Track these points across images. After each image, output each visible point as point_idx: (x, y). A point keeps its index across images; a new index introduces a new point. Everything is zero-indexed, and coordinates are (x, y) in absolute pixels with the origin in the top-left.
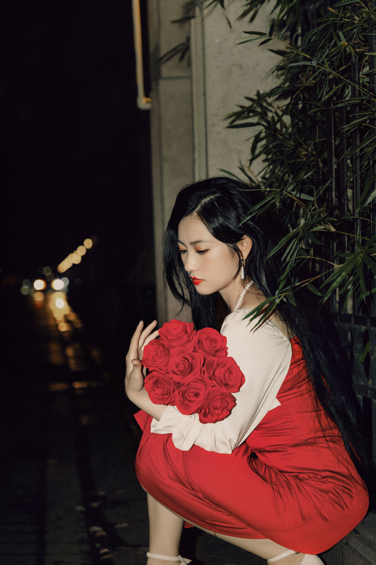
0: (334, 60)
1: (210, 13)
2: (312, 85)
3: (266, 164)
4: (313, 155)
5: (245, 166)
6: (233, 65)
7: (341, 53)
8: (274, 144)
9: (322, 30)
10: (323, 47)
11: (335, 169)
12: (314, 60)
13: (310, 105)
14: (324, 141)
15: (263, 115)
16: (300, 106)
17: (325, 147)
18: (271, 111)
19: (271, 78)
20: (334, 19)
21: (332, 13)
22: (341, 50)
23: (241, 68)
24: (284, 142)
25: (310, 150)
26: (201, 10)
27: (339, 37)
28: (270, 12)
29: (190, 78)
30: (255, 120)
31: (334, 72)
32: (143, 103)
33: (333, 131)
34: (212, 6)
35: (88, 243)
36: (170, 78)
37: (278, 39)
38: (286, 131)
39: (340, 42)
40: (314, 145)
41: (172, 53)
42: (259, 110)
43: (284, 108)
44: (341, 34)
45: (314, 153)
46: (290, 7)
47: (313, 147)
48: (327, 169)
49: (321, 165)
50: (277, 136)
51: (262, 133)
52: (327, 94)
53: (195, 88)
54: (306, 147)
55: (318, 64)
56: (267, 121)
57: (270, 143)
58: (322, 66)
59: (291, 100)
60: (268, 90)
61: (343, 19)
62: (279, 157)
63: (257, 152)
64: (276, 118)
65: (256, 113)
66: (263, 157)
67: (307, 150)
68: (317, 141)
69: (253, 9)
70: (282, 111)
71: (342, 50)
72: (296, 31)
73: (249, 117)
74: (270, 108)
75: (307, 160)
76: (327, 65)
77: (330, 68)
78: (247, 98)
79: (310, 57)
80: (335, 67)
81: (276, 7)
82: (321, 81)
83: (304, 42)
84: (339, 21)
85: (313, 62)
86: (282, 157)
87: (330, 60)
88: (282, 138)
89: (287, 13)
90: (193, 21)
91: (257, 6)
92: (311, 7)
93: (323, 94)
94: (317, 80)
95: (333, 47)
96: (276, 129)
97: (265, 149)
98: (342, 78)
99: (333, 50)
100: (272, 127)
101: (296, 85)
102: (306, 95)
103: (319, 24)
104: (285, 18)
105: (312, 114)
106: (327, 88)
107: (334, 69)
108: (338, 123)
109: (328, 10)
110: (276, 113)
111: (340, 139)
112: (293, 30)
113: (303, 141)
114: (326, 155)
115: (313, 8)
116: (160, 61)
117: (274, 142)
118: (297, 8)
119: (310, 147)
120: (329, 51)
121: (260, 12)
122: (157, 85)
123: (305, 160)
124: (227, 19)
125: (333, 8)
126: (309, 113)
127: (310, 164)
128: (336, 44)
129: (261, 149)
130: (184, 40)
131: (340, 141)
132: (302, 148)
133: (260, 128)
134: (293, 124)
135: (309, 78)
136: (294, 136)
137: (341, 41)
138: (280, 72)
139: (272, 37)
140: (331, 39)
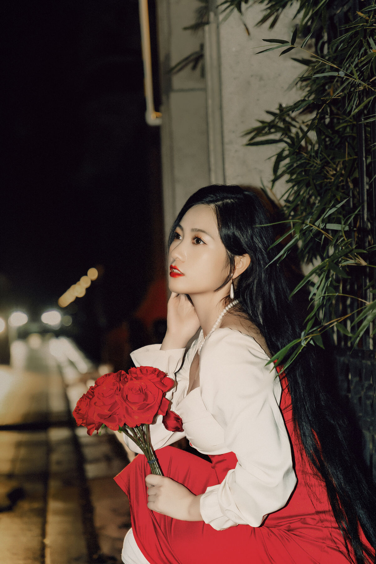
0: (364, 69)
1: (225, 19)
2: (340, 97)
3: (290, 185)
4: (342, 175)
5: (267, 187)
6: (252, 76)
7: (372, 62)
8: (299, 163)
9: (351, 37)
10: (351, 56)
11: (367, 190)
12: (342, 70)
13: (338, 119)
14: (355, 160)
15: (286, 131)
16: (327, 121)
17: (356, 165)
18: (295, 126)
19: (294, 89)
20: (363, 25)
21: (362, 18)
22: (371, 59)
23: (261, 79)
24: (309, 160)
25: (338, 169)
26: (216, 15)
27: (369, 44)
28: (292, 17)
29: (205, 90)
30: (277, 136)
31: (364, 83)
32: (152, 118)
33: (364, 148)
34: (228, 10)
35: (93, 274)
36: (182, 90)
37: (301, 47)
38: (311, 149)
39: (371, 50)
40: (343, 164)
41: (184, 63)
42: (281, 125)
43: (309, 123)
44: (371, 41)
45: (343, 172)
46: (314, 12)
47: (342, 166)
48: (358, 190)
49: (351, 185)
50: (302, 154)
51: (285, 150)
52: (357, 107)
53: (210, 102)
54: (335, 166)
55: (346, 75)
56: (290, 137)
57: (294, 162)
58: (351, 77)
59: (317, 114)
60: (291, 103)
61: (374, 24)
62: (304, 178)
63: (280, 172)
64: (301, 135)
65: (278, 129)
66: (286, 177)
67: (336, 170)
68: (347, 159)
69: (273, 14)
70: (307, 126)
71: (373, 59)
72: (322, 37)
73: (270, 133)
74: (294, 123)
75: (335, 180)
76: (356, 75)
77: (359, 79)
78: (268, 112)
79: (337, 67)
80: (366, 78)
81: (299, 12)
82: (350, 94)
83: (330, 50)
84: (369, 26)
85: (340, 73)
86: (307, 177)
87: (359, 70)
88: (307, 156)
89: (312, 18)
90: (207, 28)
91: (278, 10)
92: (338, 11)
93: (352, 107)
94: (346, 92)
95: (362, 56)
96: (301, 146)
97: (288, 168)
98: (373, 89)
99: (363, 59)
100: (296, 144)
101: (322, 98)
102: (333, 108)
103: (347, 31)
104: (309, 23)
105: (341, 130)
106: (356, 101)
107: (363, 80)
108: (369, 139)
109: (357, 14)
110: (301, 129)
111: (372, 157)
112: (318, 37)
113: (331, 160)
114: (356, 175)
115: (340, 12)
116: (170, 71)
117: (298, 160)
118: (323, 12)
119: (339, 166)
120: (358, 59)
121: (282, 16)
122: (168, 98)
123: (333, 180)
124: (245, 25)
125: (362, 12)
126: (336, 129)
127: (339, 185)
128: (366, 53)
129: (284, 169)
130: (197, 49)
131: (372, 159)
132: (330, 167)
133: (282, 145)
134: (319, 141)
135: (337, 90)
136: (321, 153)
137: (372, 48)
138: (305, 83)
139: (295, 45)
140: (361, 46)
